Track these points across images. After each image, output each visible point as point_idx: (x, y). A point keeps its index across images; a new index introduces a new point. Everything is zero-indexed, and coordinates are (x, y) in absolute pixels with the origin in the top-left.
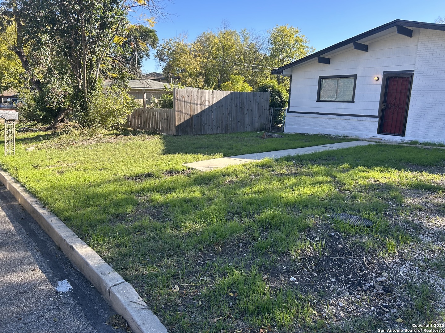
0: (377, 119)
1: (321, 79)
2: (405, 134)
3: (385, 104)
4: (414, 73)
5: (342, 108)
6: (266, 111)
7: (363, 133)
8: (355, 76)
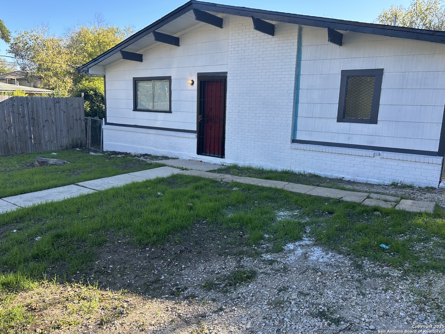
0: (195, 136)
1: (136, 81)
2: (224, 155)
3: (202, 116)
4: (228, 75)
5: (160, 120)
6: (79, 122)
7: (183, 153)
8: (169, 79)
